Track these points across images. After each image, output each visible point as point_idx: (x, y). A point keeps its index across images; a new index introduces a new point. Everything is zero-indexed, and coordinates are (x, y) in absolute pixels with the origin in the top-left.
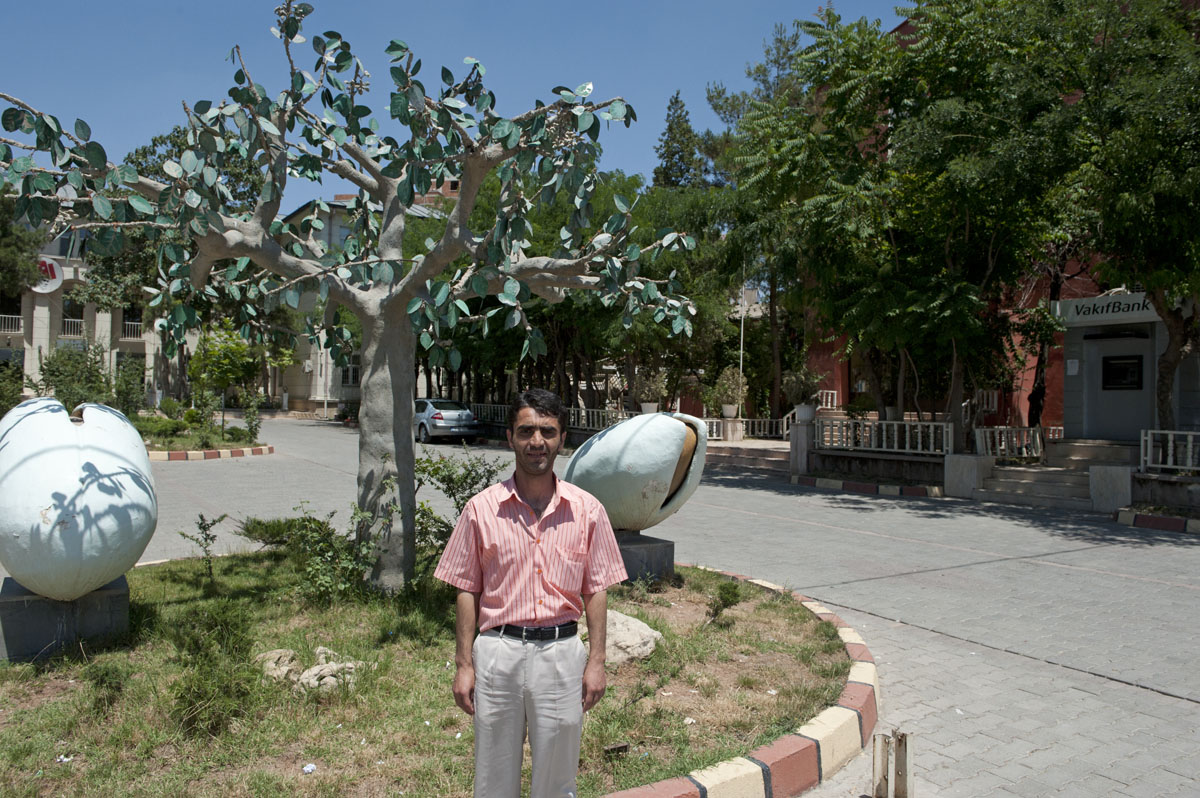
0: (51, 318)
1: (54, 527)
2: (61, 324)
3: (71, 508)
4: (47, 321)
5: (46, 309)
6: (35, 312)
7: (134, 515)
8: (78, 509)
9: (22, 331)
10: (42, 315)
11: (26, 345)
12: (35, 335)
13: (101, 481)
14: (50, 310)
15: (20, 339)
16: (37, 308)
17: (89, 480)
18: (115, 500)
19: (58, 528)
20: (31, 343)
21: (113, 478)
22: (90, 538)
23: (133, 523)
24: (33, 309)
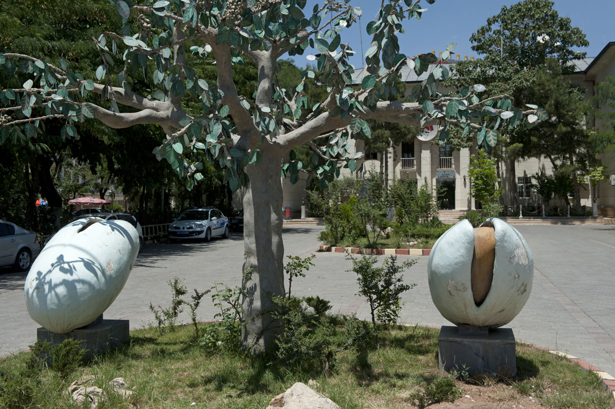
0: (432, 158)
1: (34, 291)
2: (438, 161)
3: (43, 280)
4: (429, 160)
5: (429, 151)
6: (422, 154)
7: (79, 286)
8: (46, 281)
9: (415, 167)
10: (426, 155)
11: (418, 177)
12: (423, 170)
13: (62, 265)
14: (431, 152)
15: (414, 173)
16: (423, 151)
17: (56, 265)
18: (68, 277)
19: (36, 291)
20: (420, 175)
21: (71, 264)
22: (51, 297)
23: (78, 290)
24: (421, 152)
